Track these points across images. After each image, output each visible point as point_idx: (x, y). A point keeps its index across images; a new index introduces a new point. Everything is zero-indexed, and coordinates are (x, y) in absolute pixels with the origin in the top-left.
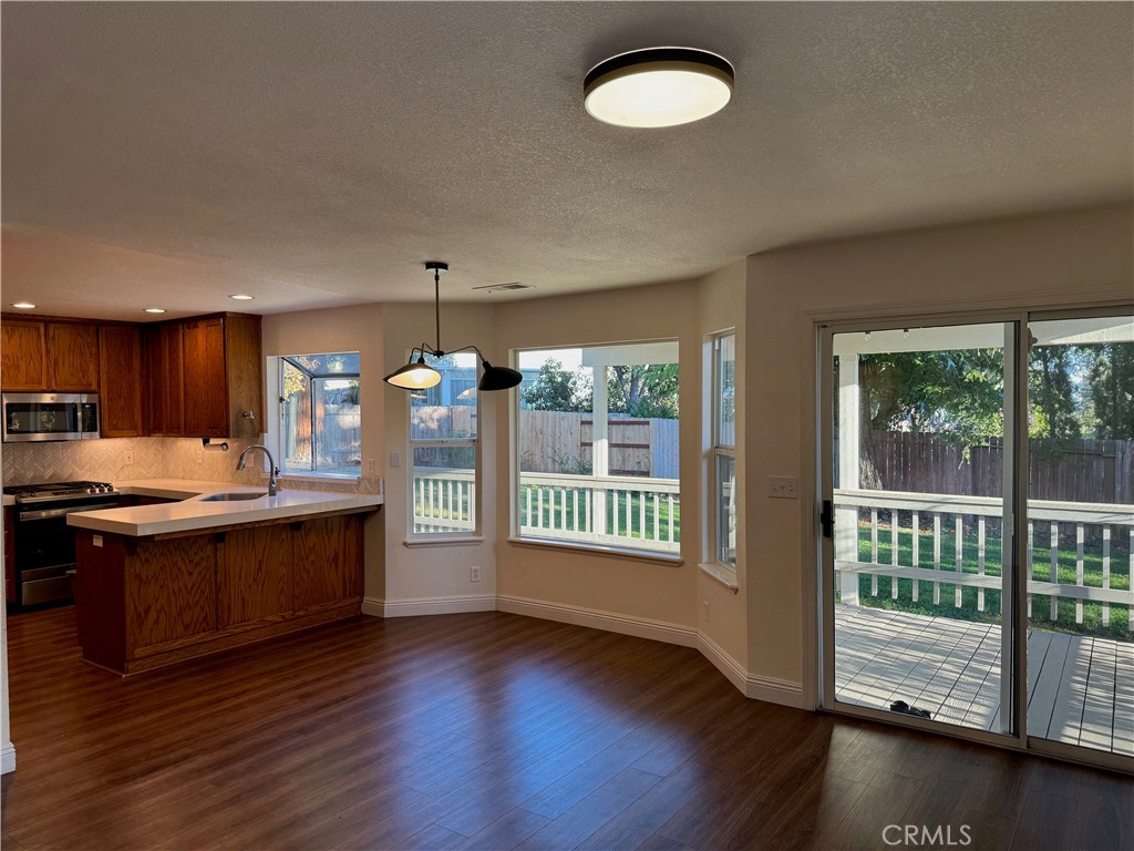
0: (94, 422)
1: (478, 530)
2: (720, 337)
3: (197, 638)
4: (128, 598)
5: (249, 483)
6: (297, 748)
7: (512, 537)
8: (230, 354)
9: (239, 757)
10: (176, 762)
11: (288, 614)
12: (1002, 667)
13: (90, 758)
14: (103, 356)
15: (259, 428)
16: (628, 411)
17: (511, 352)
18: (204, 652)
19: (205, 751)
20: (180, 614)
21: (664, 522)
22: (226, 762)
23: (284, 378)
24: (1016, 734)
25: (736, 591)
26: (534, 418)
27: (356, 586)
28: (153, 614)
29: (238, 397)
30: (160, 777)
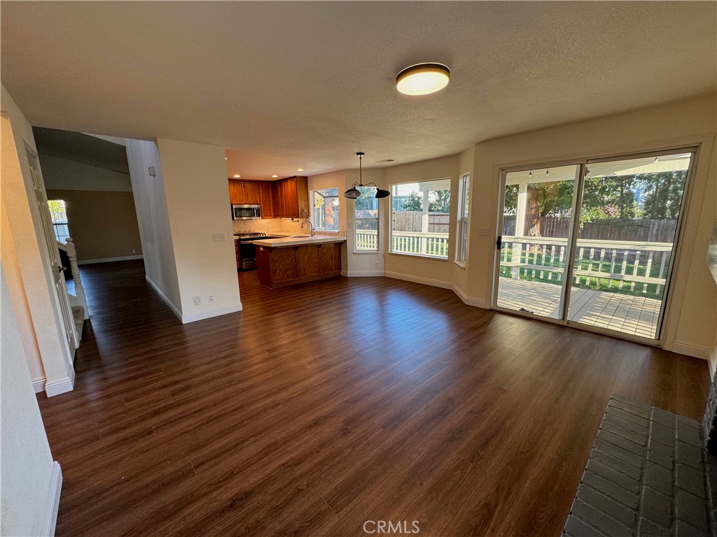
0: (258, 213)
1: (378, 250)
2: (466, 176)
3: (291, 279)
4: (271, 267)
5: (306, 233)
6: (319, 309)
7: (389, 252)
8: (298, 190)
9: (302, 310)
10: (284, 311)
11: (318, 274)
12: (561, 298)
13: (262, 308)
14: (261, 192)
15: (308, 215)
16: (442, 211)
17: (390, 186)
18: (293, 284)
19: (292, 309)
20: (286, 271)
21: (442, 248)
22: (299, 311)
23: (316, 198)
24: (563, 319)
25: (465, 269)
26: (406, 214)
27: (339, 267)
28: (278, 271)
29: (301, 205)
30: (281, 314)
